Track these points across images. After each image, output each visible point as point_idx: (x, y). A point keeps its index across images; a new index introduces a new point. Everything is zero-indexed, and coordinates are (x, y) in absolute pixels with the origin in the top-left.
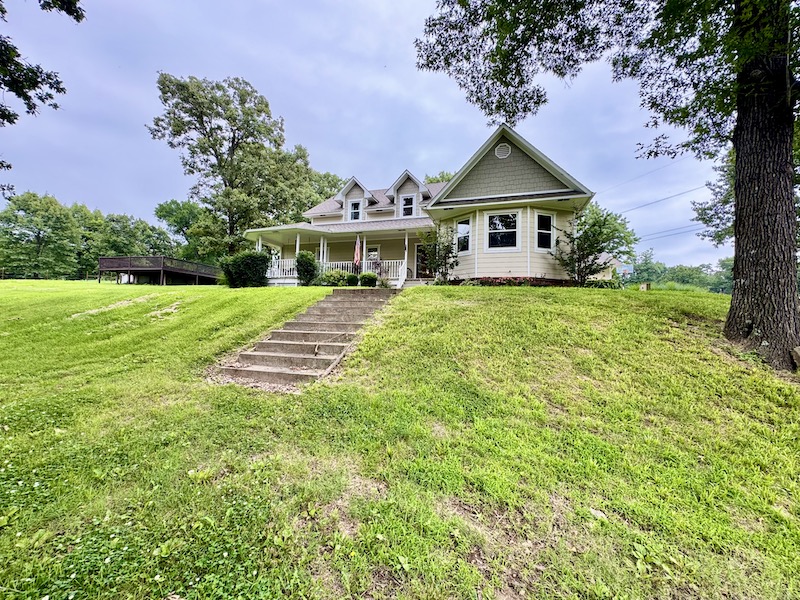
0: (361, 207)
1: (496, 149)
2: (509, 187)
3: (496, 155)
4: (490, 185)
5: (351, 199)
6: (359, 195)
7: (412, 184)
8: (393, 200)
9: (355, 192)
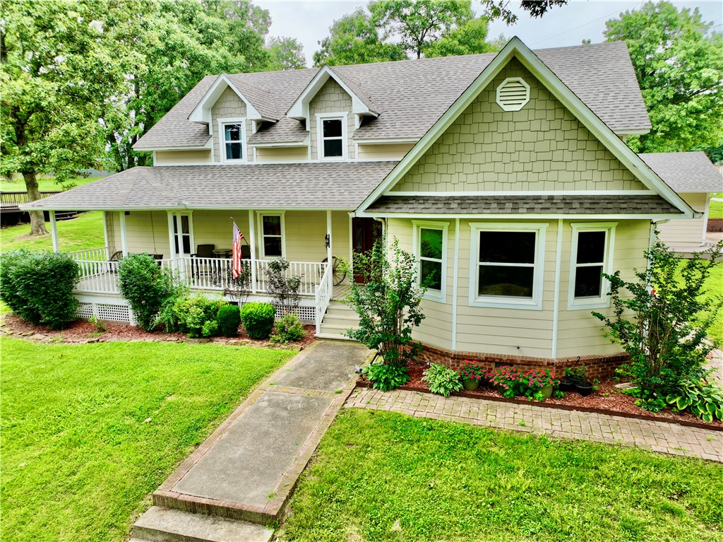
0: (243, 133)
1: (499, 89)
2: (522, 176)
3: (498, 101)
4: (483, 168)
5: (222, 116)
6: (238, 111)
7: (338, 91)
8: (303, 122)
9: (230, 104)
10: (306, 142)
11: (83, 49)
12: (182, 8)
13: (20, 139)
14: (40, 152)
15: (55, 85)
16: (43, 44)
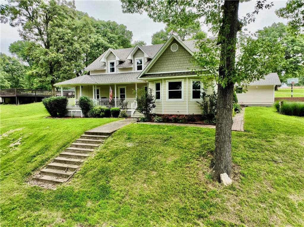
0: (115, 65)
1: (171, 47)
2: (177, 67)
3: (171, 49)
4: (168, 66)
5: (109, 60)
6: (114, 58)
7: (141, 52)
8: (132, 61)
9: (112, 56)
10: (132, 66)
11: (72, 44)
12: (103, 32)
13: (51, 73)
14: (57, 75)
15: (63, 55)
16: (61, 43)
